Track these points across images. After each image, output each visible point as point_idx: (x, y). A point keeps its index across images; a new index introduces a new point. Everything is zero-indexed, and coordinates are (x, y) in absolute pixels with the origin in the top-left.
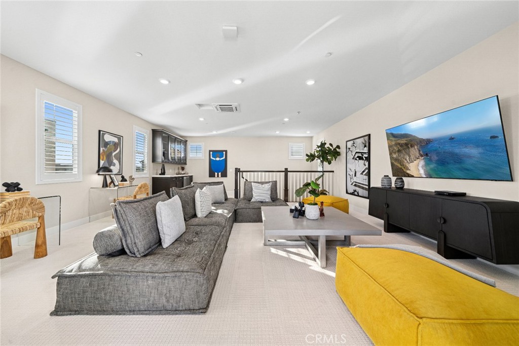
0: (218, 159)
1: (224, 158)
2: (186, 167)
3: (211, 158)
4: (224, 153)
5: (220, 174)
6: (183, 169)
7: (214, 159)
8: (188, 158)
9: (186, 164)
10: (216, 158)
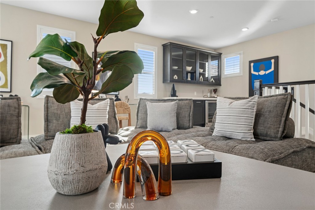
0: (262, 73)
1: (272, 69)
2: (220, 89)
3: (253, 72)
4: (273, 61)
6: (215, 91)
7: (257, 73)
8: (223, 77)
9: (221, 85)
10: (260, 71)
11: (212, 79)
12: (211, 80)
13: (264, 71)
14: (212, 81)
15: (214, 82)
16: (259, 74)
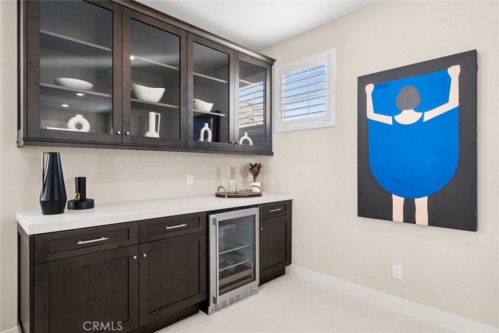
0: (408, 117)
2: (271, 164)
3: (371, 115)
4: (454, 71)
5: (421, 204)
7: (387, 120)
8: (276, 129)
9: (272, 154)
10: (399, 112)
11: (246, 137)
12: (242, 139)
13: (416, 110)
14: (246, 141)
15: (251, 143)
16: (394, 120)
